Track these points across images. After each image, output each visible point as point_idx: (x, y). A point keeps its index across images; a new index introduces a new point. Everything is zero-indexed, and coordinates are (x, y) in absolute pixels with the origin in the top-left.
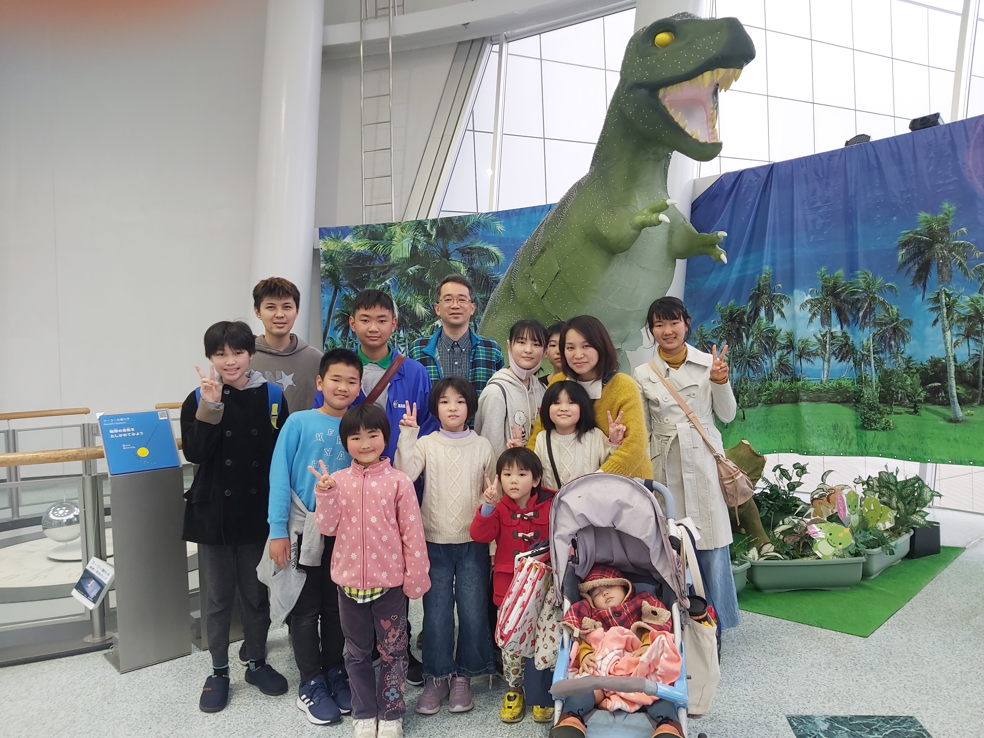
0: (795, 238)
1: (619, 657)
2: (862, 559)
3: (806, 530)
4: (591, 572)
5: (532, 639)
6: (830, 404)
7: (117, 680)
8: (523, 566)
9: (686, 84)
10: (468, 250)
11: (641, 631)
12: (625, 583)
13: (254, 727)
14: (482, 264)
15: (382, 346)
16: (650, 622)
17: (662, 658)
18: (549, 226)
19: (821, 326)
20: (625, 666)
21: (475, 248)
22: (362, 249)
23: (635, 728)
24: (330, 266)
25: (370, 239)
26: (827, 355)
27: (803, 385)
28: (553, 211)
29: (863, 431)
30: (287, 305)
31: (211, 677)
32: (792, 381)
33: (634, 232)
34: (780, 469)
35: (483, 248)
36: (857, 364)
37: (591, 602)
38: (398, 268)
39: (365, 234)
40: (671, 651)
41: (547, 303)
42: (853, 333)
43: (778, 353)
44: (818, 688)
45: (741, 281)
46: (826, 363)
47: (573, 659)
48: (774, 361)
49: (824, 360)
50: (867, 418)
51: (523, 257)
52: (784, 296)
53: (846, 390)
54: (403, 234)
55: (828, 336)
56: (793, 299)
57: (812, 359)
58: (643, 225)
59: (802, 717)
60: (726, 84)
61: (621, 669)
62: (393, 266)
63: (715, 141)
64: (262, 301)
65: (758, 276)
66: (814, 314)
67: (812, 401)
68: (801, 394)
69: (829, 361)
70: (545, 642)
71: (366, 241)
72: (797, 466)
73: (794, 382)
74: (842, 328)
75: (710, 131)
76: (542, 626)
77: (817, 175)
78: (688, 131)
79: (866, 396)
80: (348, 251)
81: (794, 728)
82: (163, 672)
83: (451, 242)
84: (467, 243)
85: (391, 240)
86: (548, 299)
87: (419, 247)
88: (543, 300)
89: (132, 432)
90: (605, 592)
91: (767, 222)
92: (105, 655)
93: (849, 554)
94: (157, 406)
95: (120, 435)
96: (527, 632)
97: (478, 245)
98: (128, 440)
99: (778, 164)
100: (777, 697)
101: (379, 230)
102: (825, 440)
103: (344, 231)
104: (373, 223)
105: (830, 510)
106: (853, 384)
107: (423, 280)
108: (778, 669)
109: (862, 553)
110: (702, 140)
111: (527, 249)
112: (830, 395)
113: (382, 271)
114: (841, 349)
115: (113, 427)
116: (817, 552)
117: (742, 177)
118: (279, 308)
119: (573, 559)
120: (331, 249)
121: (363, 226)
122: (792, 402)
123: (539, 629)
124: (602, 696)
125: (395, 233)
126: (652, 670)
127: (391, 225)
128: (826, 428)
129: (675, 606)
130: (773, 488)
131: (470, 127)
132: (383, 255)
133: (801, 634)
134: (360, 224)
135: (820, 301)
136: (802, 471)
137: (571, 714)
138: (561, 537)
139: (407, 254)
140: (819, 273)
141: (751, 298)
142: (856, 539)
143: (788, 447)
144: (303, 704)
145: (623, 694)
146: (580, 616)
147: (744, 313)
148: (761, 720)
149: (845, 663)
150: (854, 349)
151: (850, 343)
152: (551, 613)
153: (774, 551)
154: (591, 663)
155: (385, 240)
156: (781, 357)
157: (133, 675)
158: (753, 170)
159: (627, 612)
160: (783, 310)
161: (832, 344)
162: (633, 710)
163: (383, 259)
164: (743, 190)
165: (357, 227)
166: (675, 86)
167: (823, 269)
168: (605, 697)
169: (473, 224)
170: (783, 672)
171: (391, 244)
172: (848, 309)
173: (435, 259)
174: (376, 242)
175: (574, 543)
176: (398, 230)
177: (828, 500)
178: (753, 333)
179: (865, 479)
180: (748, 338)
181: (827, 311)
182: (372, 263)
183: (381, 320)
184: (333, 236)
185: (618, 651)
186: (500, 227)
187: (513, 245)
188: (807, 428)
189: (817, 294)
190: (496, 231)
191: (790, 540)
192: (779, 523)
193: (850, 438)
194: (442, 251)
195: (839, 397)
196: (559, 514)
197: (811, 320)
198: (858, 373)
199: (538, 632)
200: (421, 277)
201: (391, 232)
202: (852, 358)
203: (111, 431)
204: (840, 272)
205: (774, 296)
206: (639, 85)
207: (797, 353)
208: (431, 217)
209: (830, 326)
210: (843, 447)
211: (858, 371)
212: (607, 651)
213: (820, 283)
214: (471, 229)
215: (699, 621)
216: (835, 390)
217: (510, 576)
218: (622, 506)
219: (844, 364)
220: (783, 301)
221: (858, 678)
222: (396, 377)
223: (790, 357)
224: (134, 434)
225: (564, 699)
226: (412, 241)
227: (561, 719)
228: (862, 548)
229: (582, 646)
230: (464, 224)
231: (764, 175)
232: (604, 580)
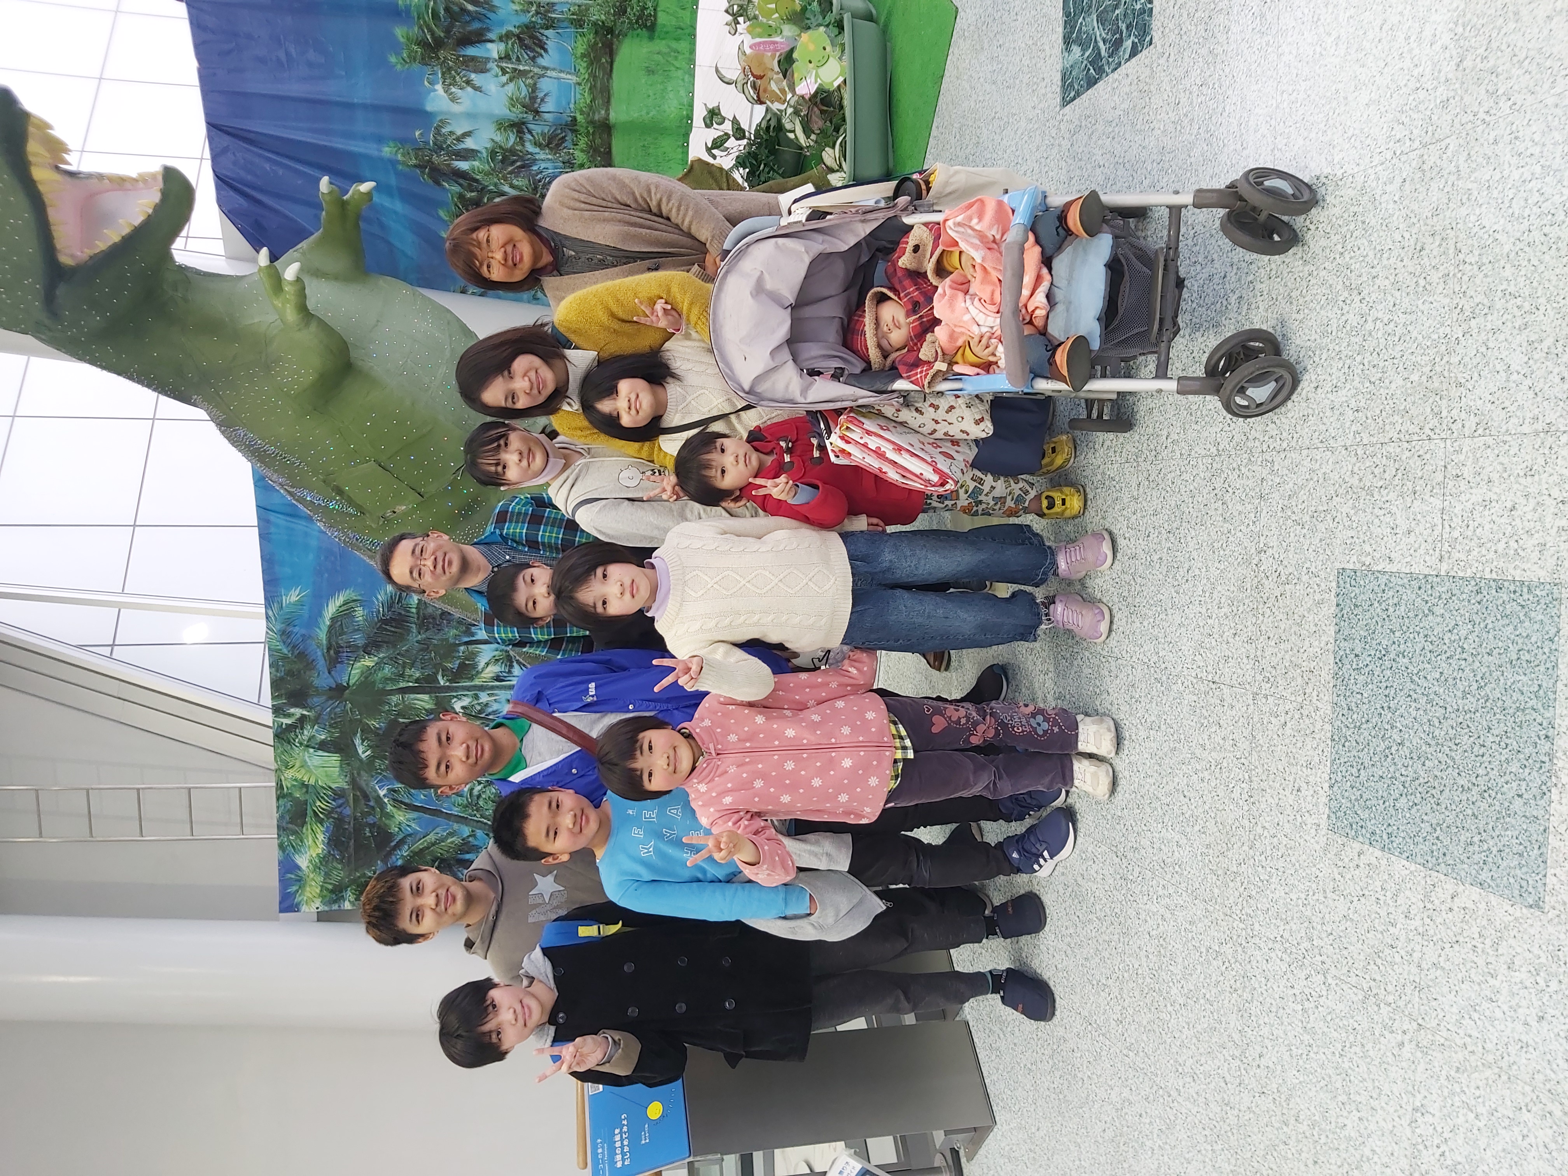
0: (337, 99)
1: (977, 299)
2: (847, 18)
3: (803, 97)
4: (855, 352)
5: (949, 444)
6: (614, 75)
7: (1005, 1127)
8: (843, 451)
9: (53, 215)
10: (332, 652)
11: (941, 271)
12: (872, 299)
13: (1070, 889)
14: (358, 630)
15: (490, 737)
16: (929, 256)
17: (978, 228)
18: (295, 480)
19: (488, 75)
20: (989, 289)
21: (329, 639)
22: (321, 837)
23: (1071, 267)
24: (349, 893)
25: (304, 823)
26: (536, 70)
27: (582, 112)
28: (268, 473)
29: (658, 28)
30: (414, 888)
31: (1002, 998)
32: (575, 131)
33: (313, 327)
34: (713, 148)
35: (330, 627)
36: (550, 24)
37: (898, 353)
38: (359, 774)
39: (295, 833)
40: (969, 212)
41: (431, 488)
42: (502, 23)
43: (530, 148)
44: (1026, 69)
45: (407, 196)
46: (549, 73)
47: (977, 370)
48: (542, 156)
49: (543, 76)
50: (637, 22)
51: (349, 528)
52: (436, 128)
53: (593, 47)
54: (298, 765)
55: (504, 65)
56: (442, 113)
57: (541, 95)
58: (303, 308)
59: (1063, 86)
60: (57, 148)
61: (993, 293)
62: (354, 783)
63: (160, 178)
65: (400, 167)
66: (468, 82)
67: (609, 102)
68: (597, 117)
69: (546, 68)
70: (954, 421)
71: (307, 830)
72: (708, 122)
73: (577, 127)
74: (491, 41)
75: (141, 184)
76: (931, 426)
77: (229, 52)
79: (603, 17)
80: (324, 862)
81: (1078, 94)
82: (993, 1057)
83: (317, 682)
84: (319, 653)
85: (307, 786)
86: (424, 486)
87: (323, 737)
88: (426, 496)
89: (621, 1133)
90: (885, 329)
91: (307, 143)
92: (970, 1159)
93: (840, 37)
95: (626, 1149)
96: (939, 450)
97: (322, 635)
98: (634, 1138)
99: (207, 114)
100: (1036, 126)
101: (289, 807)
102: (670, 88)
103: (288, 868)
104: (276, 816)
105: (775, 76)
106: (583, 35)
107: (381, 732)
108: (998, 131)
109: (838, 18)
110: (156, 198)
111: (335, 521)
112: (600, 74)
113: (363, 802)
114: (527, 47)
115: (612, 1162)
116: (836, 84)
117: (227, 176)
118: (420, 901)
119: (837, 375)
120: (318, 891)
121: (279, 836)
122: (610, 135)
123: (935, 431)
124: (1030, 326)
125: (296, 780)
126: (995, 246)
127: (280, 786)
128: (651, 85)
129: (907, 220)
130: (740, 162)
131: (106, 651)
132: (334, 800)
133: (950, 105)
134: (276, 842)
135: (447, 72)
136: (717, 115)
137: (1051, 361)
138: (804, 392)
139: (335, 759)
140: (399, 67)
141: (438, 183)
142: (819, 25)
143: (680, 150)
144: (1046, 869)
145: (1026, 292)
146: (918, 363)
147: (461, 197)
148: (1066, 144)
149: (991, 35)
150: (527, 27)
151: (517, 31)
152: (913, 409)
153: (833, 147)
155: (307, 797)
156: (537, 144)
157: (997, 1104)
158: (215, 159)
159: (913, 292)
160: (459, 132)
161: (518, 59)
162: (1048, 277)
163: (340, 801)
164: (249, 177)
165: (281, 846)
166: (55, 234)
167: (393, 59)
168: (1030, 322)
169: (284, 643)
170: (1002, 123)
171: (314, 787)
172: (460, 27)
173: (344, 711)
174: (309, 812)
175: (814, 373)
176: (289, 774)
177: (760, 77)
178: (496, 185)
179: (729, 18)
181: (464, 63)
182: (347, 820)
183: (446, 740)
184: (294, 888)
185: (968, 301)
186: (293, 597)
187: (326, 575)
188: (651, 114)
189: (434, 74)
190: (300, 603)
191: (818, 123)
192: (791, 140)
193: (667, 50)
194: (330, 698)
195: (604, 60)
196: (769, 396)
197: (477, 89)
198: (566, 24)
199: (939, 435)
200: (377, 735)
201: (294, 786)
202: (542, 31)
203: (619, 1165)
204: (400, 32)
205: (435, 144)
206: (49, 298)
207: (530, 117)
208: (268, 718)
209: (488, 60)
210: (681, 63)
211: (562, 25)
212: (967, 317)
213: (416, 66)
214: (294, 647)
215: (928, 189)
216: (592, 64)
217: (857, 470)
218: (759, 289)
219: (550, 45)
220: (443, 131)
221: (1013, 14)
222: (544, 705)
223: (537, 129)
224: (625, 1129)
226: (311, 750)
227: (1061, 378)
228: (831, 17)
229: (960, 361)
230: (284, 658)
231: (226, 140)
232: (867, 328)
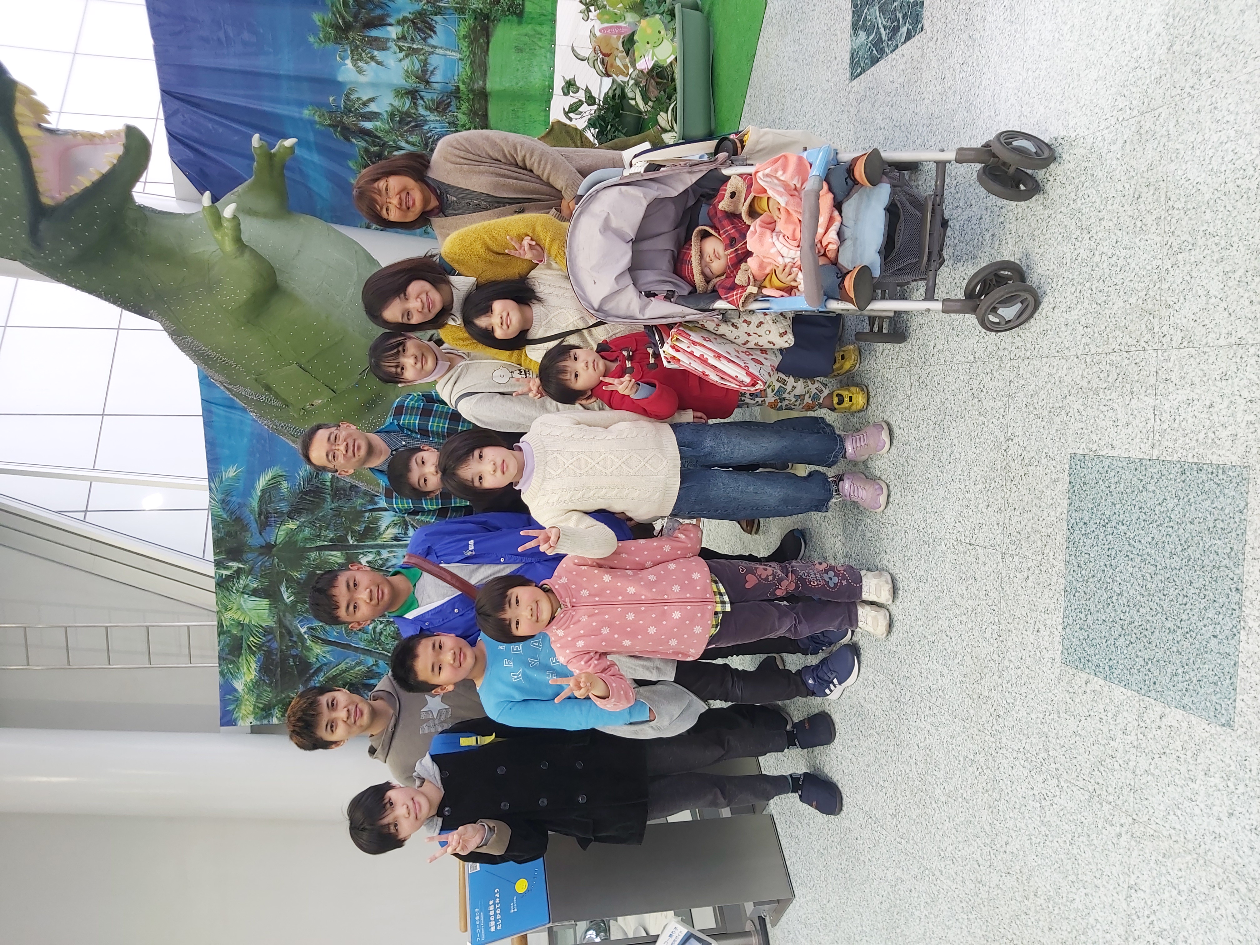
0: (266, 71)
1: (781, 236)
2: (677, 7)
3: (642, 71)
4: (683, 278)
5: (759, 353)
6: (490, 53)
7: (802, 900)
8: (673, 358)
9: (36, 164)
10: (262, 517)
11: (753, 213)
12: (697, 236)
13: (855, 710)
14: (284, 499)
15: (389, 583)
16: (743, 200)
17: (782, 178)
18: (232, 379)
19: (388, 52)
20: (791, 228)
21: (260, 507)
22: (253, 666)
23: (858, 210)
24: (276, 710)
25: (240, 654)
26: (427, 48)
27: (464, 83)
28: (211, 373)
29: (525, 15)
30: (330, 704)
31: (800, 796)
32: (458, 98)
33: (247, 255)
34: (569, 112)
35: (261, 497)
36: (439, 11)
37: (718, 279)
38: (284, 615)
39: (232, 662)
40: (776, 165)
41: (343, 386)
42: (399, 11)
43: (422, 111)
44: (821, 50)
45: (323, 150)
46: (437, 51)
47: (781, 293)
48: (432, 118)
49: (432, 53)
50: (509, 10)
51: (276, 418)
52: (346, 95)
53: (473, 29)
54: (235, 608)
55: (401, 44)
56: (351, 83)
57: (431, 68)
58: (238, 240)
59: (851, 64)
60: (39, 110)
61: (794, 231)
62: (280, 622)
63: (123, 135)
64: (321, 738)
65: (317, 126)
66: (372, 58)
67: (485, 73)
68: (476, 87)
69: (435, 47)
70: (763, 334)
71: (242, 660)
72: (566, 91)
73: (460, 95)
74: (391, 25)
75: (107, 140)
76: (745, 338)
77: (180, 33)
78: (105, 169)
79: (481, 6)
80: (256, 685)
81: (863, 70)
82: (793, 844)
83: (250, 541)
84: (252, 518)
85: (242, 625)
86: (336, 384)
87: (255, 585)
88: (338, 392)
89: (494, 904)
90: (708, 259)
91: (241, 107)
92: (774, 925)
93: (672, 23)
94: (463, 929)
95: (499, 917)
97: (255, 504)
98: (505, 908)
99: (161, 83)
100: (830, 96)
101: (228, 641)
102: (535, 64)
103: (227, 690)
104: (217, 649)
105: (620, 54)
106: (465, 20)
107: (302, 582)
108: (799, 100)
109: (670, 7)
110: (120, 151)
111: (265, 412)
112: (478, 51)
113: (288, 637)
114: (420, 30)
115: (487, 927)
116: (669, 61)
117: (177, 133)
118: (334, 715)
119: (669, 297)
120: (251, 709)
121: (220, 665)
122: (486, 101)
123: (748, 342)
124: (824, 258)
125: (233, 620)
126: (796, 193)
127: (220, 625)
128: (519, 61)
129: (726, 172)
130: (592, 124)
131: (81, 516)
132: (264, 636)
134: (218, 670)
135: (355, 49)
136: (573, 85)
137: (841, 286)
138: (642, 309)
139: (264, 603)
140: (316, 45)
141: (347, 139)
142: (655, 13)
143: (543, 114)
144: (835, 693)
145: (821, 230)
146: (734, 287)
147: (367, 150)
148: (853, 110)
149: (794, 22)
150: (420, 13)
151: (411, 17)
152: (730, 324)
153: (666, 112)
154: (787, 270)
155: (243, 633)
156: (427, 108)
157: (796, 881)
158: (167, 119)
159: (730, 230)
160: (365, 98)
161: (412, 39)
162: (839, 218)
163: (270, 637)
164: (195, 134)
165: (222, 673)
166: (38, 179)
167: (311, 39)
168: (824, 255)
169: (224, 509)
170: (802, 94)
171: (248, 625)
172: (366, 13)
173: (272, 564)
174: (244, 645)
175: (650, 295)
176: (228, 615)
177: (608, 55)
178: (394, 141)
179: (583, 7)
180: (400, 148)
181: (368, 42)
182: (274, 652)
183: (353, 586)
184: (232, 707)
185: (774, 237)
186: (231, 472)
187: (258, 455)
188: (520, 84)
189: (345, 51)
190: (237, 478)
191: (654, 93)
192: (633, 106)
193: (533, 33)
194: (261, 554)
195: (481, 40)
196: (616, 313)
197: (379, 63)
198: (451, 11)
199: (751, 345)
200: (298, 583)
201: (232, 624)
202: (432, 17)
203: (493, 929)
204: (317, 17)
205: (345, 108)
206: (33, 232)
207: (422, 86)
208: (211, 570)
209: (388, 39)
210: (544, 43)
211: (447, 12)
212: (773, 250)
213: (330, 45)
214: (232, 513)
215: (743, 147)
216: (472, 44)
217: (685, 373)
218: (606, 227)
219: (438, 28)
220: (352, 97)
221: (811, 5)
222: (432, 557)
223: (427, 96)
224: (498, 901)
225: (826, 297)
226: (246, 596)
227: (849, 300)
228: (665, 7)
229: (768, 285)
230: (224, 522)
231: (176, 104)
232: (693, 259)
